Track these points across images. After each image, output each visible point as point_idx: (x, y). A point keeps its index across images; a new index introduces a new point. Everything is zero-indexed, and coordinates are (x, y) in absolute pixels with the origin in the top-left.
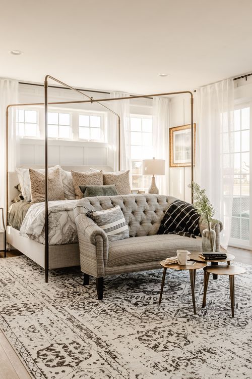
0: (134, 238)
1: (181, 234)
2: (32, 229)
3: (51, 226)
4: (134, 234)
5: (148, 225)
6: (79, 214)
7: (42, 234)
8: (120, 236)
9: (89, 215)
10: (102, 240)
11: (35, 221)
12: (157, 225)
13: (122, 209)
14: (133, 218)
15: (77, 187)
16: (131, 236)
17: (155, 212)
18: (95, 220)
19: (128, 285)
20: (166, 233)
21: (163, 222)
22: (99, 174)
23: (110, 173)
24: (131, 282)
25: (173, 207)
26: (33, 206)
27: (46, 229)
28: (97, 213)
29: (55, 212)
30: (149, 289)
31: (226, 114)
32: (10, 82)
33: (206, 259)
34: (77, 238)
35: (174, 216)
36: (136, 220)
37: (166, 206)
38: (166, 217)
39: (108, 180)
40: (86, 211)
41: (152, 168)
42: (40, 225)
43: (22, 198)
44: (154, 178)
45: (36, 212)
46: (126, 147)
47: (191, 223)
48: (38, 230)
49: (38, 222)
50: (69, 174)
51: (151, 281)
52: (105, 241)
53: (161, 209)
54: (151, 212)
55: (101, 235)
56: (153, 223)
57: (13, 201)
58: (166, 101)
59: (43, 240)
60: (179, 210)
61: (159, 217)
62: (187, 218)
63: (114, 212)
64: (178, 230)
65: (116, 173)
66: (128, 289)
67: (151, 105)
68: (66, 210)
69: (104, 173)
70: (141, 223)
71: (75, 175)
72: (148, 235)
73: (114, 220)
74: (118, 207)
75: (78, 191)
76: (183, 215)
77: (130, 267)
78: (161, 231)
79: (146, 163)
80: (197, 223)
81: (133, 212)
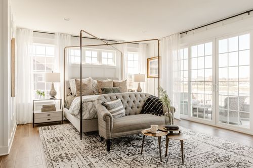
0: (128, 116)
1: (153, 114)
2: (73, 111)
3: (83, 109)
4: (128, 114)
5: (135, 109)
6: (98, 103)
7: (78, 114)
8: (120, 115)
9: (103, 104)
10: (109, 118)
11: (75, 107)
12: (140, 109)
13: (121, 101)
14: (128, 105)
15: (99, 88)
16: (126, 115)
17: (140, 102)
18: (107, 107)
19: (124, 141)
20: (145, 113)
21: (143, 107)
22: (111, 82)
23: (117, 81)
24: (126, 139)
25: (149, 99)
26: (76, 98)
27: (81, 111)
28: (108, 103)
29: (86, 102)
30: (136, 144)
31: (176, 52)
32: (66, 35)
33: (167, 130)
34: (97, 116)
35: (149, 104)
36: (129, 106)
37: (145, 98)
38: (145, 104)
39: (116, 85)
40: (101, 102)
41: (138, 79)
42: (77, 109)
43: (71, 94)
44: (139, 83)
45: (76, 102)
46: (126, 68)
47: (158, 108)
48: (77, 112)
49: (77, 108)
50: (96, 81)
51: (137, 139)
52: (111, 119)
53: (142, 100)
54: (137, 102)
55: (109, 116)
56: (138, 107)
57: (68, 95)
58: (146, 45)
59: (79, 117)
60: (152, 101)
61: (141, 105)
62: (156, 105)
63: (117, 102)
64: (151, 111)
65: (120, 81)
66: (124, 144)
67: (138, 47)
68: (92, 101)
69: (114, 81)
70: (132, 108)
71: (98, 82)
72: (136, 114)
73: (117, 107)
74: (120, 100)
75: (100, 90)
76: (154, 103)
77: (125, 133)
78: (142, 112)
79: (135, 76)
80: (162, 108)
81: (127, 102)
